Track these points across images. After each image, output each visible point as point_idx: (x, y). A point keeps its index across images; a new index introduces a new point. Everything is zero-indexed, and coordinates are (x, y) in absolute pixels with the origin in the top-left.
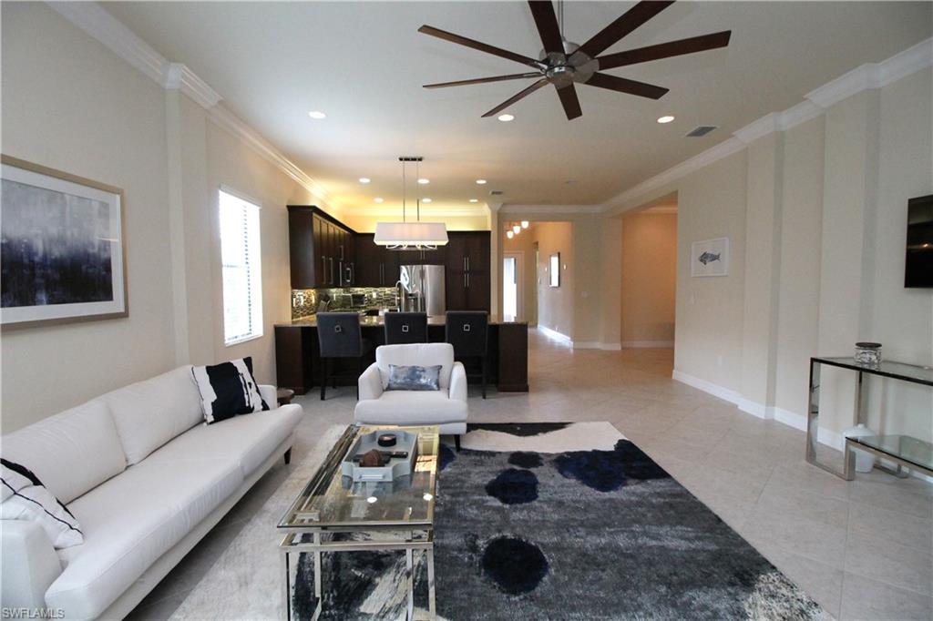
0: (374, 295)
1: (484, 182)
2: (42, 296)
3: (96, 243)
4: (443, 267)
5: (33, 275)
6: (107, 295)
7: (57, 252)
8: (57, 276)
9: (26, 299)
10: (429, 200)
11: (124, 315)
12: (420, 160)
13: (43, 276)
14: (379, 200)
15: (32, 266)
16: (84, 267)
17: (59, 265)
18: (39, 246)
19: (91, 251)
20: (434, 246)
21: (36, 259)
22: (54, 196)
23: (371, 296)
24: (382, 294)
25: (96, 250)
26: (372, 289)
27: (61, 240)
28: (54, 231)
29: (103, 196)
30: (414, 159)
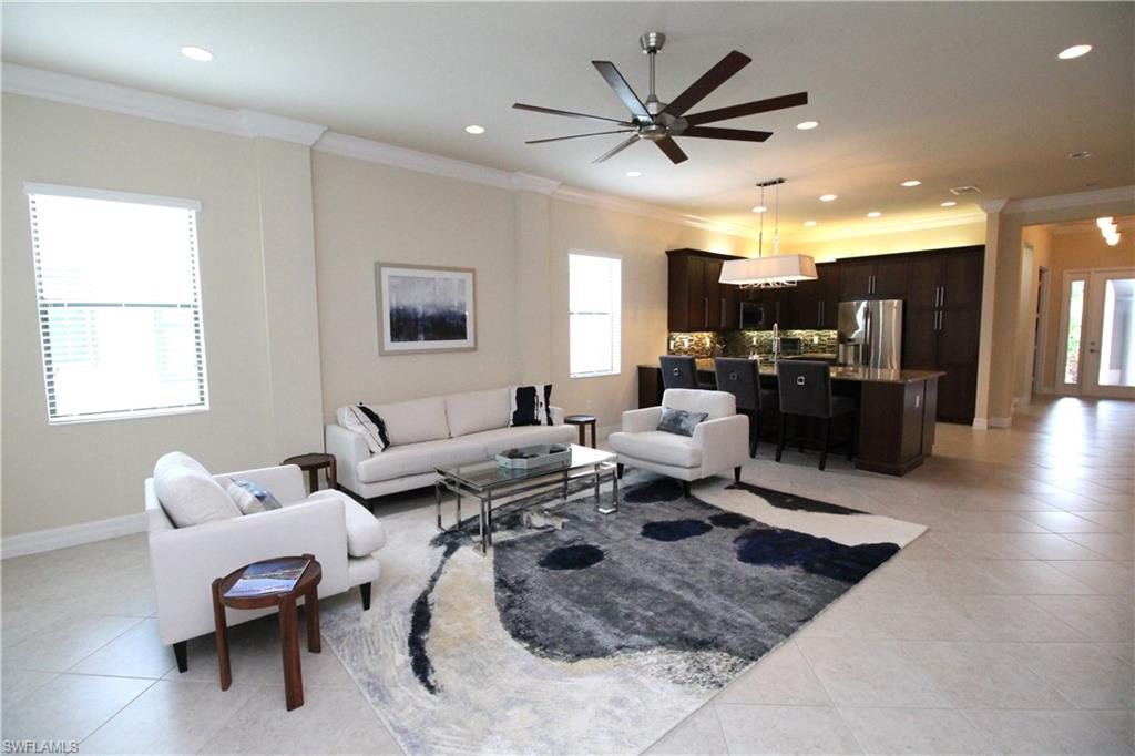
0: (816, 340)
1: (916, 183)
2: (421, 336)
3: (456, 304)
4: (901, 302)
5: (417, 325)
6: (463, 336)
7: (431, 312)
8: (430, 325)
9: (413, 338)
10: (876, 214)
11: (474, 349)
12: (781, 181)
13: (422, 325)
14: (811, 224)
15: (416, 320)
16: (447, 320)
17: (432, 319)
18: (420, 310)
19: (452, 309)
20: (793, 282)
21: (419, 316)
22: (428, 281)
23: (812, 341)
24: (825, 338)
25: (455, 309)
26: (814, 332)
27: (434, 305)
28: (429, 300)
29: (460, 275)
30: (774, 183)
